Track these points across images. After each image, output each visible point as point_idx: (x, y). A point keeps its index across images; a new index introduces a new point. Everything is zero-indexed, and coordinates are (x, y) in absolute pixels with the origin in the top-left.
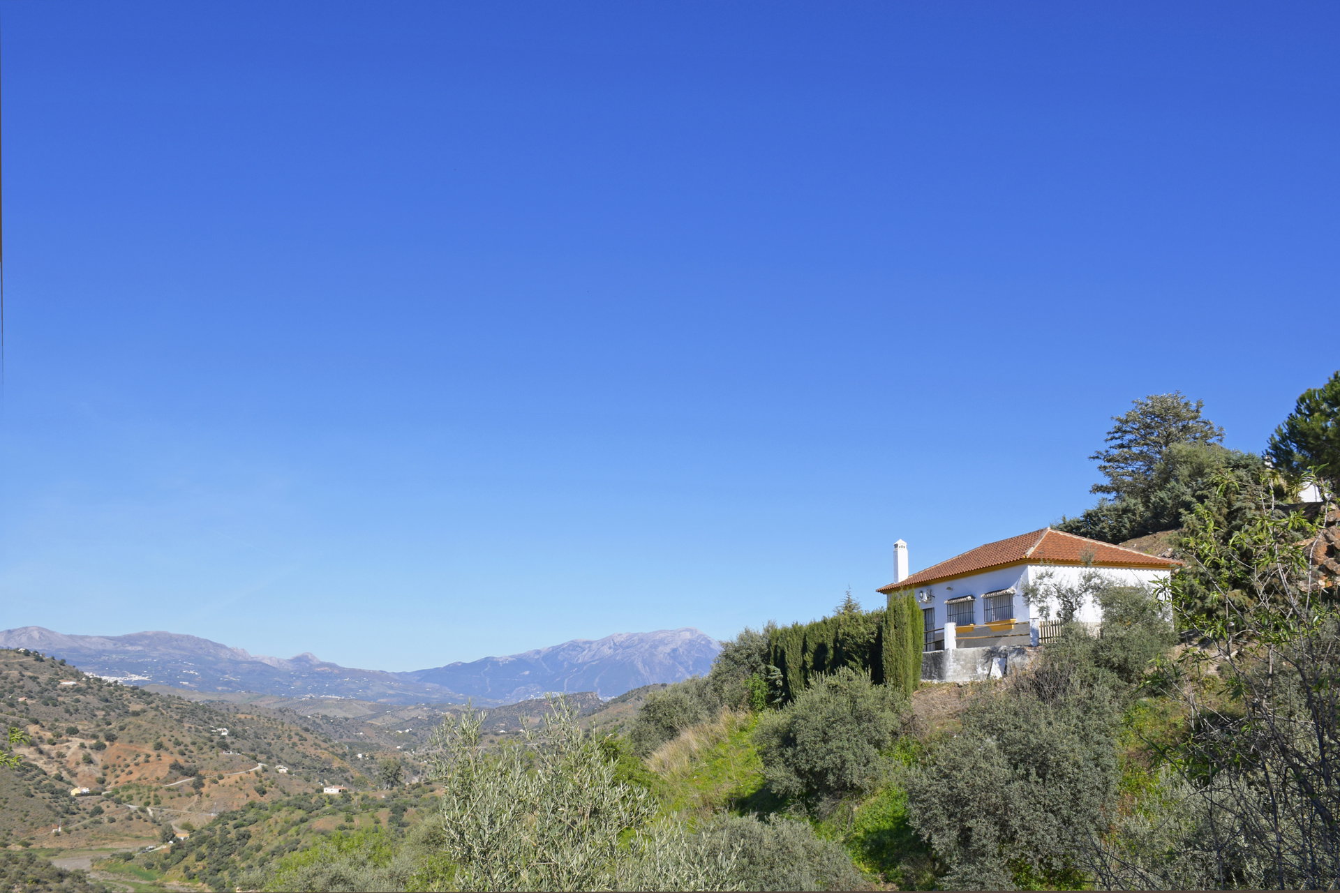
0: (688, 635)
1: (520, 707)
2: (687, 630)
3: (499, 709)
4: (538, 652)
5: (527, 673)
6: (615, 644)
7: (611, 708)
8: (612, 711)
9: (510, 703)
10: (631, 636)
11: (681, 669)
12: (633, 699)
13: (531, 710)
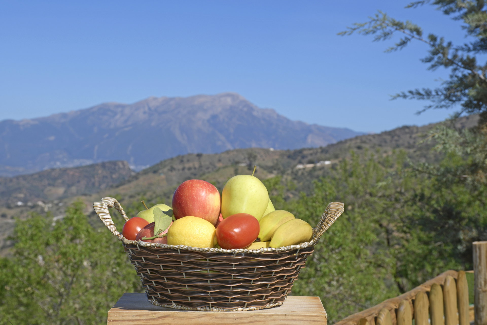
0: (229, 101)
1: (41, 176)
2: (228, 95)
3: (17, 178)
4: (64, 115)
5: (52, 138)
6: (150, 109)
7: (141, 178)
8: (142, 181)
9: (32, 172)
10: (167, 101)
11: (222, 138)
12: (165, 170)
13: (55, 179)
